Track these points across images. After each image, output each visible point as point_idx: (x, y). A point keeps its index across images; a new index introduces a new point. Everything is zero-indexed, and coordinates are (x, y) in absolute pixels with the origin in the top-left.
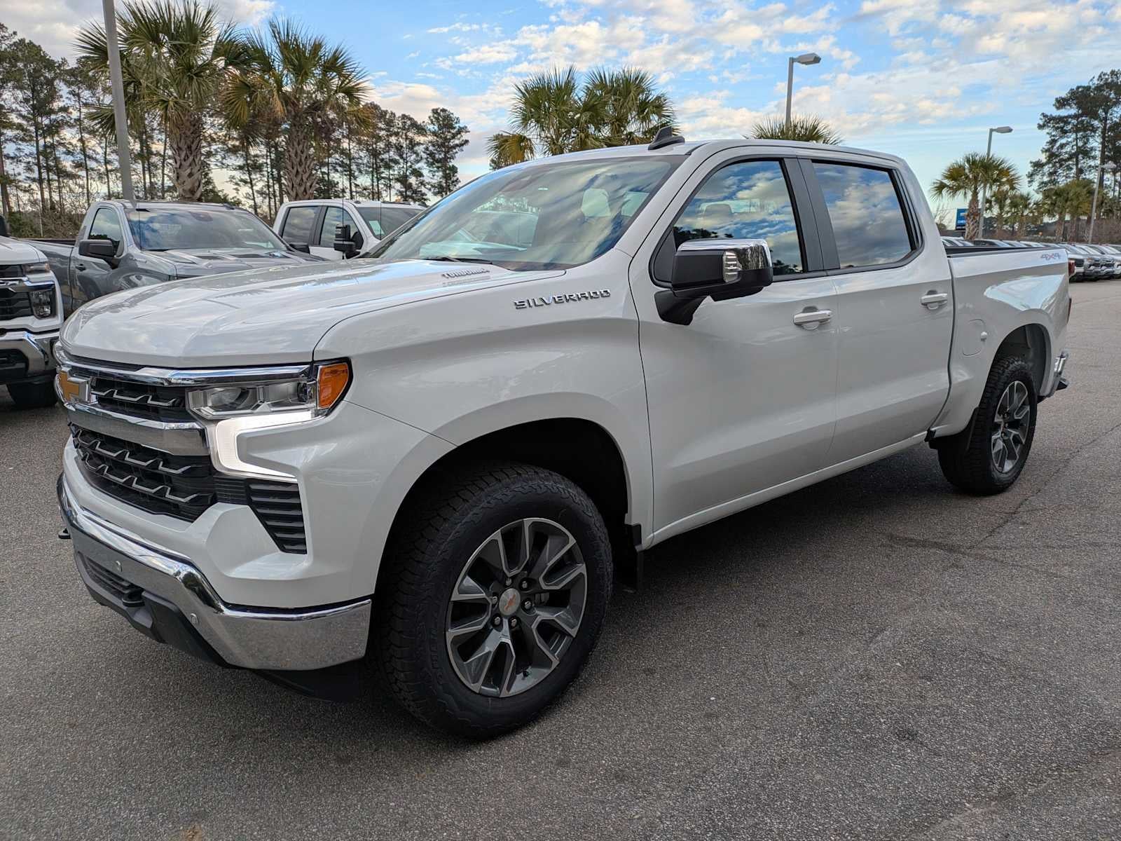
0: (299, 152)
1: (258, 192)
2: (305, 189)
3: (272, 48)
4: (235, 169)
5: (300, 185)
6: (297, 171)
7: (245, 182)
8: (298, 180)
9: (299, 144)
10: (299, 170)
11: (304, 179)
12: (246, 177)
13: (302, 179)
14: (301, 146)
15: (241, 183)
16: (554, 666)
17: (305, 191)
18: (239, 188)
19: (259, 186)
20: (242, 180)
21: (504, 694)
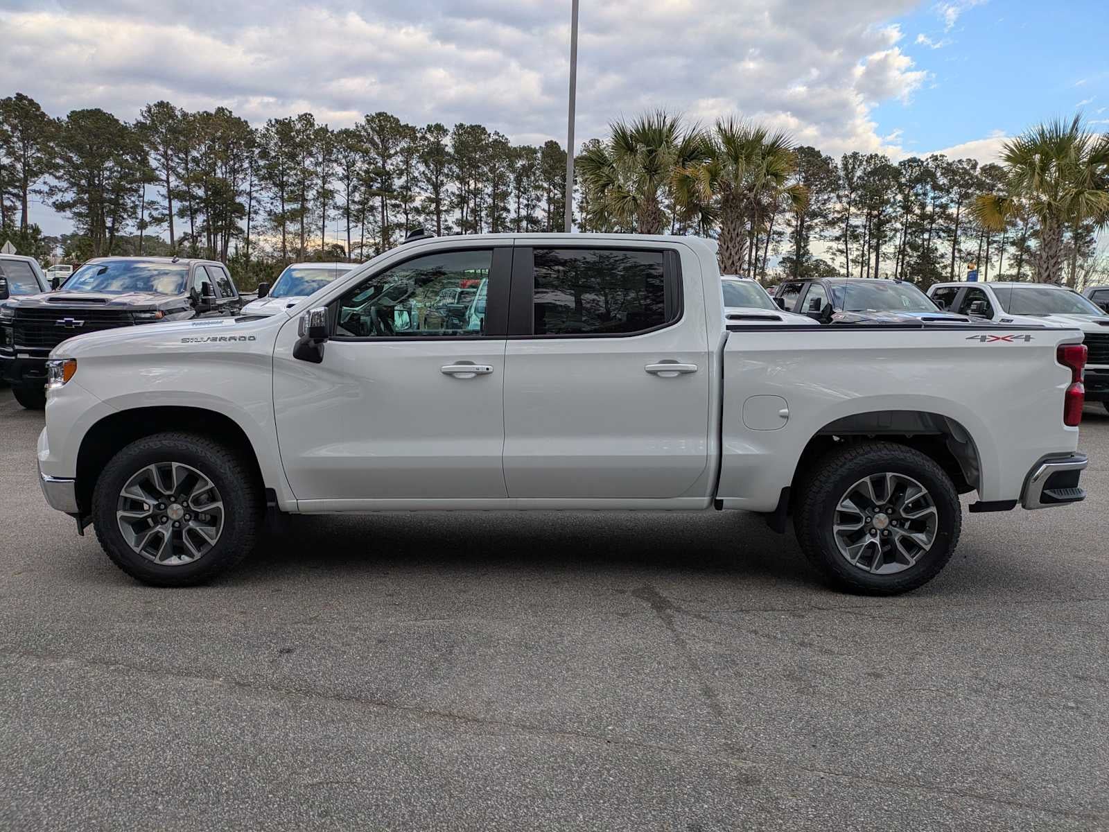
0: (731, 230)
1: (853, 261)
2: (733, 261)
3: (718, 140)
4: (832, 240)
5: (729, 258)
6: (728, 247)
7: (841, 251)
8: (727, 254)
9: (732, 223)
10: (729, 246)
11: (733, 253)
12: (842, 247)
13: (731, 254)
14: (734, 225)
15: (838, 253)
16: (195, 559)
17: (733, 263)
18: (835, 258)
19: (854, 254)
20: (839, 250)
21: (157, 561)
